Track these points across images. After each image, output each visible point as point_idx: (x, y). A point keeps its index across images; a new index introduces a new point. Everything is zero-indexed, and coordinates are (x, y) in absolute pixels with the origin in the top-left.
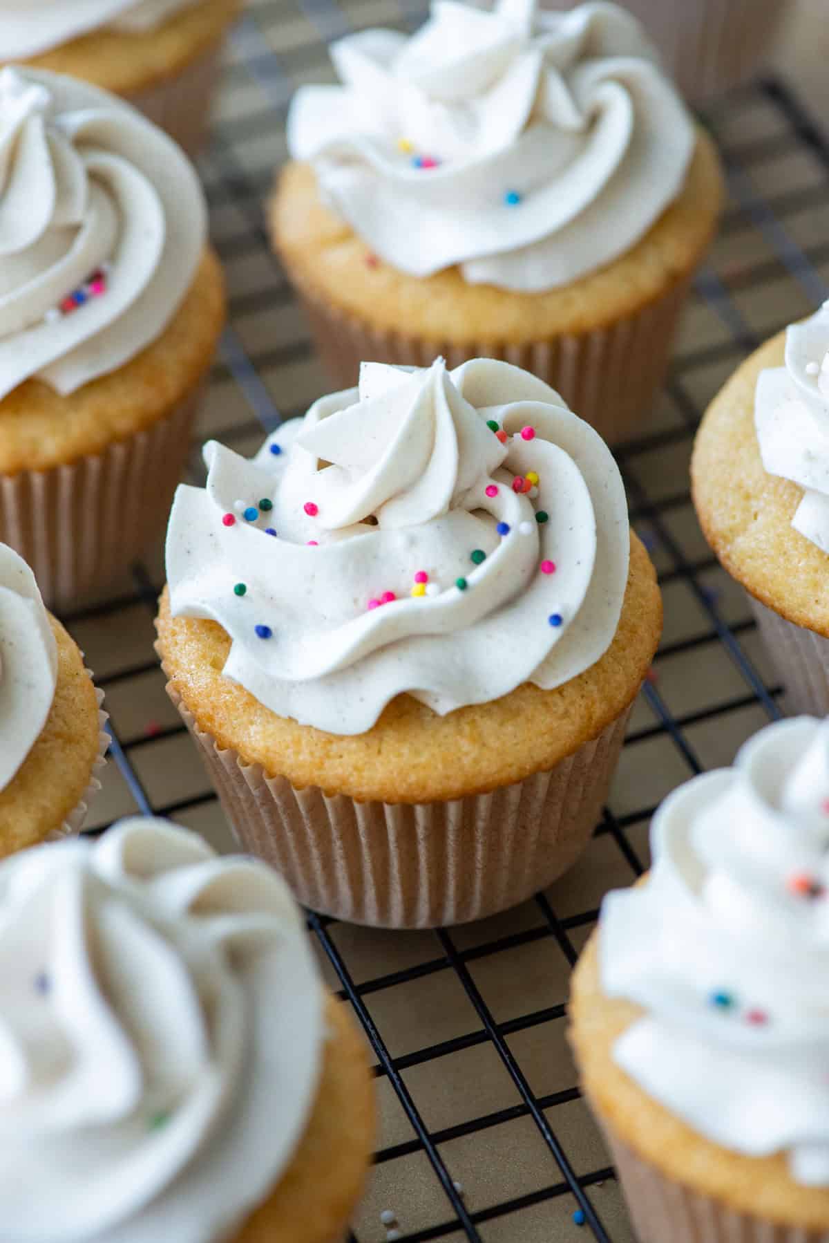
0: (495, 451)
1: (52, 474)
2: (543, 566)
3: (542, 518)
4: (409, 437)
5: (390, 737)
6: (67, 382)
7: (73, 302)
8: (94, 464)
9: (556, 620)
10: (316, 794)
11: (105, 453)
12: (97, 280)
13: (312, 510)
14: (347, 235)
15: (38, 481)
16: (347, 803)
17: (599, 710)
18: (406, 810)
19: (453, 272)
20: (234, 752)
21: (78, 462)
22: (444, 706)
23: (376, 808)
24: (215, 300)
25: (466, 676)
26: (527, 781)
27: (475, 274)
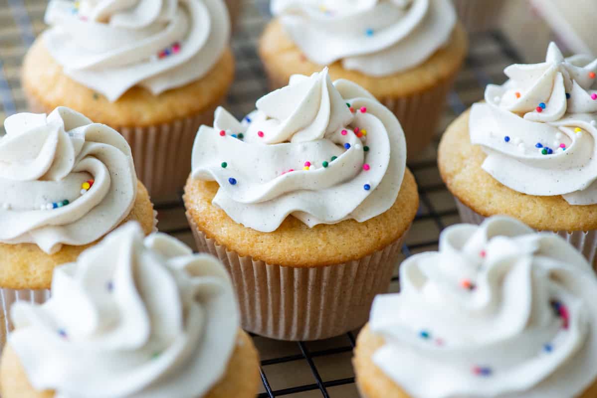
0: (347, 116)
1: (146, 130)
2: (365, 167)
3: (366, 149)
4: (308, 102)
5: (286, 236)
6: (157, 88)
7: (164, 54)
8: (166, 129)
9: (367, 187)
10: (249, 259)
11: (171, 123)
12: (176, 47)
13: (261, 134)
14: (294, 47)
15: (139, 133)
16: (263, 264)
17: (384, 236)
18: (290, 269)
19: (338, 63)
20: (214, 239)
21: (158, 126)
22: (312, 223)
23: (276, 267)
24: (230, 67)
25: (323, 209)
26: (347, 263)
27: (349, 65)
